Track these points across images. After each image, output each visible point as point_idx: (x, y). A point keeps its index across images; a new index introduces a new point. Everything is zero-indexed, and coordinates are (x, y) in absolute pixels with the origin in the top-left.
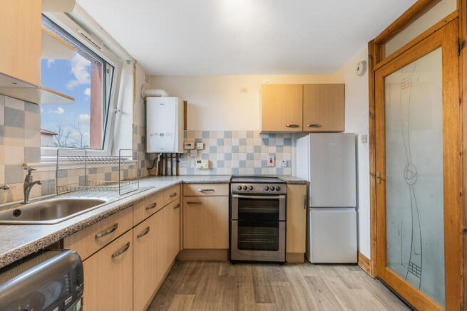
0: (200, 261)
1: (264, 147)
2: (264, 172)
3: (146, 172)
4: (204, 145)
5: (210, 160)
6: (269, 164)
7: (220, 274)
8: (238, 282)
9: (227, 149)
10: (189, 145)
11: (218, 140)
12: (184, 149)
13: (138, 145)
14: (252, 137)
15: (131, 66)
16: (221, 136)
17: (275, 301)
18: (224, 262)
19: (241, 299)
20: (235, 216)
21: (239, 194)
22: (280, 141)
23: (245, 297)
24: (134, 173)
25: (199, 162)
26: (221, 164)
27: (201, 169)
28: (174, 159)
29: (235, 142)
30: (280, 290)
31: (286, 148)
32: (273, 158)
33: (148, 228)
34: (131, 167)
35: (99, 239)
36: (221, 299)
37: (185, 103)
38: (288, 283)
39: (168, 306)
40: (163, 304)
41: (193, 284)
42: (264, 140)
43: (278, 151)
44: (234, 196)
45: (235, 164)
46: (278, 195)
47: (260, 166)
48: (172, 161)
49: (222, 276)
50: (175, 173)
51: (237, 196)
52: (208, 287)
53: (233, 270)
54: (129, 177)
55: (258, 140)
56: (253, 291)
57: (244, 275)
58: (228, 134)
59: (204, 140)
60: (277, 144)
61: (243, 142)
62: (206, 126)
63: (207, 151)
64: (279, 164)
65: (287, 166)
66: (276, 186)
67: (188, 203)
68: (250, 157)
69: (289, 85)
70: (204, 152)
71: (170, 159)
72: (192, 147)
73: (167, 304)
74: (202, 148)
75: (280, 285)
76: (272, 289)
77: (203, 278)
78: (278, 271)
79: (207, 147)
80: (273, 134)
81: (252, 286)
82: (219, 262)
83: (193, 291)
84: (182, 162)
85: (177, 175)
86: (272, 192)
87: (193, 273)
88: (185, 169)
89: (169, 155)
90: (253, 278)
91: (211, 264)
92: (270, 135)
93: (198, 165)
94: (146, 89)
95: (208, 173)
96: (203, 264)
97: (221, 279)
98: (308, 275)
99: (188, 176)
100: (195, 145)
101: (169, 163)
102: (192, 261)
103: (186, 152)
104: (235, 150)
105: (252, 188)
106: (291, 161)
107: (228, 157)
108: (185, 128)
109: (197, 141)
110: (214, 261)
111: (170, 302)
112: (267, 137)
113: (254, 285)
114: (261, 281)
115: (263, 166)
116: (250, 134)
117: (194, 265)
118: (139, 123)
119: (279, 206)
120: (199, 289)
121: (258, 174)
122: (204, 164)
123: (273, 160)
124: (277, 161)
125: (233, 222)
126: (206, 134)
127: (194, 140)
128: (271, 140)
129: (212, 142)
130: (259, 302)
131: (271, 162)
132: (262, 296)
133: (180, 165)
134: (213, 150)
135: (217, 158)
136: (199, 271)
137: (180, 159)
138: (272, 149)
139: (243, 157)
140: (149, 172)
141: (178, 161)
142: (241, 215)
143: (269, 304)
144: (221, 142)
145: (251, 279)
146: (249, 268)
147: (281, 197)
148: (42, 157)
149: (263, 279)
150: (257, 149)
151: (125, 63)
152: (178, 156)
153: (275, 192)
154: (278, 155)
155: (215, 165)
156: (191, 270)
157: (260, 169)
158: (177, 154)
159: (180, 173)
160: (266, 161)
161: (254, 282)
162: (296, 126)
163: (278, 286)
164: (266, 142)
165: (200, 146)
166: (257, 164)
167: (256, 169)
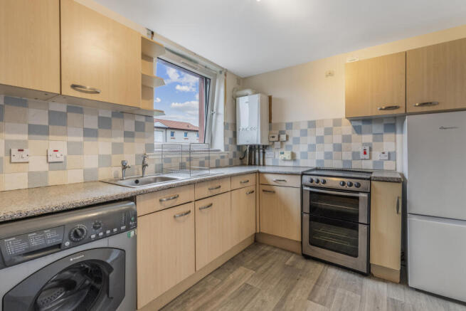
0: (275, 247)
1: (355, 136)
2: (356, 165)
3: (239, 162)
4: (287, 137)
5: (294, 151)
6: (362, 156)
7: (287, 263)
8: (301, 275)
9: (311, 139)
10: (273, 137)
11: (302, 131)
12: (270, 142)
13: (230, 139)
14: (340, 125)
15: (223, 75)
16: (305, 126)
17: (330, 306)
18: (297, 254)
19: (294, 290)
20: (307, 209)
21: (311, 187)
22: (378, 128)
23: (300, 290)
24: (226, 162)
25: (283, 153)
26: (305, 156)
27: (285, 160)
28: (261, 151)
29: (320, 131)
30: (343, 299)
31: (387, 136)
32: (367, 148)
33: (211, 205)
34: (223, 157)
35: (163, 202)
36: (276, 283)
37: (270, 98)
38: (359, 296)
39: (231, 273)
40: (229, 269)
41: (258, 263)
42: (355, 127)
43: (374, 140)
44: (305, 188)
45: (319, 155)
46: (358, 192)
47: (350, 158)
48: (259, 152)
49: (288, 266)
50: (261, 163)
51: (308, 189)
52: (270, 270)
53: (302, 263)
54: (221, 165)
55: (347, 128)
56: (311, 288)
57: (311, 272)
58: (312, 124)
59: (288, 132)
60: (374, 132)
61: (328, 131)
62: (290, 118)
63: (290, 142)
64: (377, 156)
65: (389, 159)
66: (354, 181)
67: (264, 191)
68: (338, 148)
69: (383, 57)
70: (288, 143)
71: (257, 151)
72: (276, 139)
73: (231, 270)
74: (285, 140)
75: (347, 294)
76: (334, 294)
77: (270, 261)
78: (355, 281)
79: (291, 140)
80: (368, 120)
81: (313, 285)
82: (293, 253)
83: (256, 269)
84: (267, 153)
85: (264, 165)
86: (348, 188)
87: (264, 255)
88: (271, 159)
89: (257, 147)
90: (319, 277)
91: (284, 252)
92: (362, 122)
93: (281, 157)
94: (237, 91)
95: (291, 164)
96: (276, 250)
97: (286, 267)
98: (395, 298)
99: (273, 166)
100: (279, 137)
101: (257, 154)
102: (268, 245)
103: (271, 143)
104: (320, 140)
105: (324, 182)
106: (395, 152)
107: (312, 148)
108: (270, 122)
109: (282, 132)
110: (288, 251)
111: (234, 270)
112: (360, 124)
113: (316, 284)
114: (327, 283)
115: (354, 159)
116: (337, 122)
117: (268, 249)
118: (230, 121)
119: (358, 205)
120: (262, 269)
121: (347, 167)
122: (287, 155)
123: (368, 151)
124: (373, 152)
125: (305, 215)
126: (289, 126)
127: (278, 132)
128: (365, 127)
129: (295, 133)
130: (311, 300)
131: (365, 153)
132: (318, 296)
133: (266, 156)
134: (297, 141)
135: (300, 149)
136: (270, 255)
137: (266, 151)
138: (368, 138)
139: (329, 148)
140: (242, 162)
141: (264, 153)
142: (312, 209)
143: (321, 306)
144: (304, 133)
145: (317, 277)
146: (320, 267)
147: (361, 195)
148: (155, 150)
149: (329, 283)
150: (347, 139)
151: (219, 73)
152: (265, 147)
153: (353, 188)
154: (375, 145)
155: (298, 157)
156: (264, 252)
157: (350, 162)
158: (263, 146)
159: (267, 163)
160: (358, 153)
161: (318, 281)
162: (396, 108)
163: (344, 295)
164: (358, 130)
165: (283, 137)
166: (347, 156)
167: (345, 162)
